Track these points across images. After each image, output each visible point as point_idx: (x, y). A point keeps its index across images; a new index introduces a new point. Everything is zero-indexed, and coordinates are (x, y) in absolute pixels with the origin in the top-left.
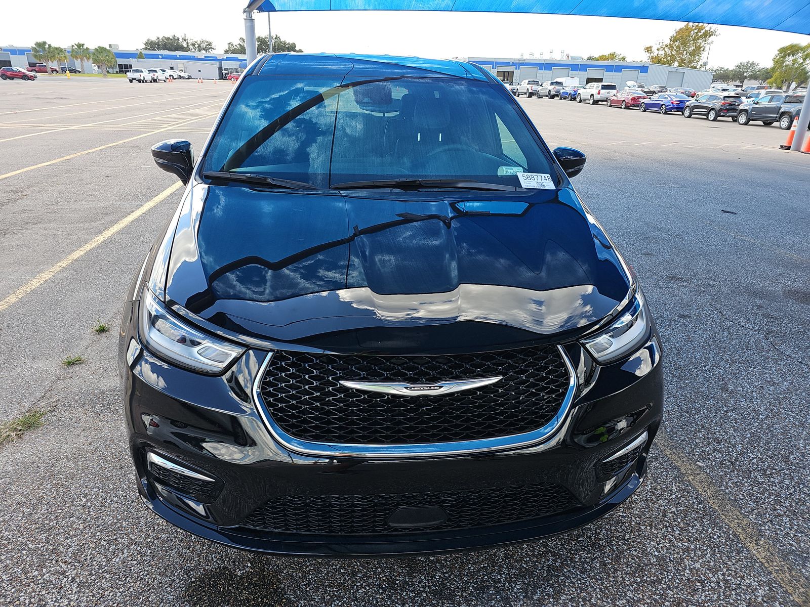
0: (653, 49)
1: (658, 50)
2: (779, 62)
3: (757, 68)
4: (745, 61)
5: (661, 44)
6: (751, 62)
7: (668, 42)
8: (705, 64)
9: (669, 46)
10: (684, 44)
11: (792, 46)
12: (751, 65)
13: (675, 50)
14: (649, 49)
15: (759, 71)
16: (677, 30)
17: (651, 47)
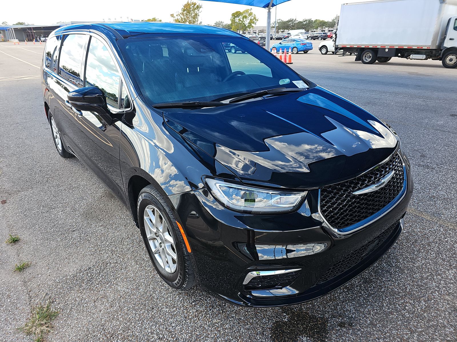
0: (174, 15)
1: (177, 15)
2: (233, 21)
3: (224, 24)
4: (218, 21)
5: (178, 13)
6: (220, 21)
7: (181, 12)
8: (201, 23)
9: (182, 14)
10: (189, 12)
11: (237, 12)
12: (221, 22)
13: (185, 16)
14: (172, 15)
15: (225, 26)
16: (184, 5)
17: (173, 14)
